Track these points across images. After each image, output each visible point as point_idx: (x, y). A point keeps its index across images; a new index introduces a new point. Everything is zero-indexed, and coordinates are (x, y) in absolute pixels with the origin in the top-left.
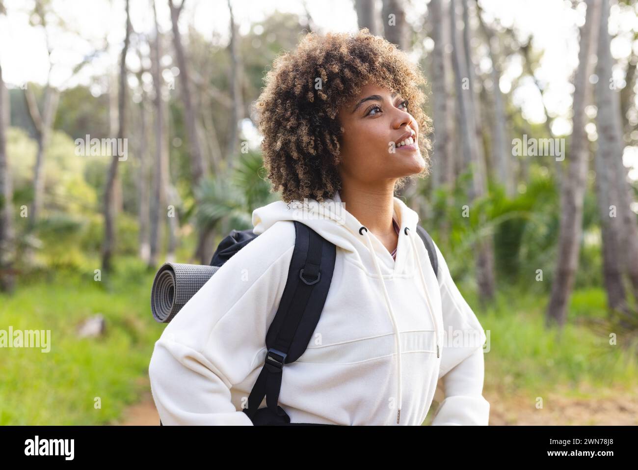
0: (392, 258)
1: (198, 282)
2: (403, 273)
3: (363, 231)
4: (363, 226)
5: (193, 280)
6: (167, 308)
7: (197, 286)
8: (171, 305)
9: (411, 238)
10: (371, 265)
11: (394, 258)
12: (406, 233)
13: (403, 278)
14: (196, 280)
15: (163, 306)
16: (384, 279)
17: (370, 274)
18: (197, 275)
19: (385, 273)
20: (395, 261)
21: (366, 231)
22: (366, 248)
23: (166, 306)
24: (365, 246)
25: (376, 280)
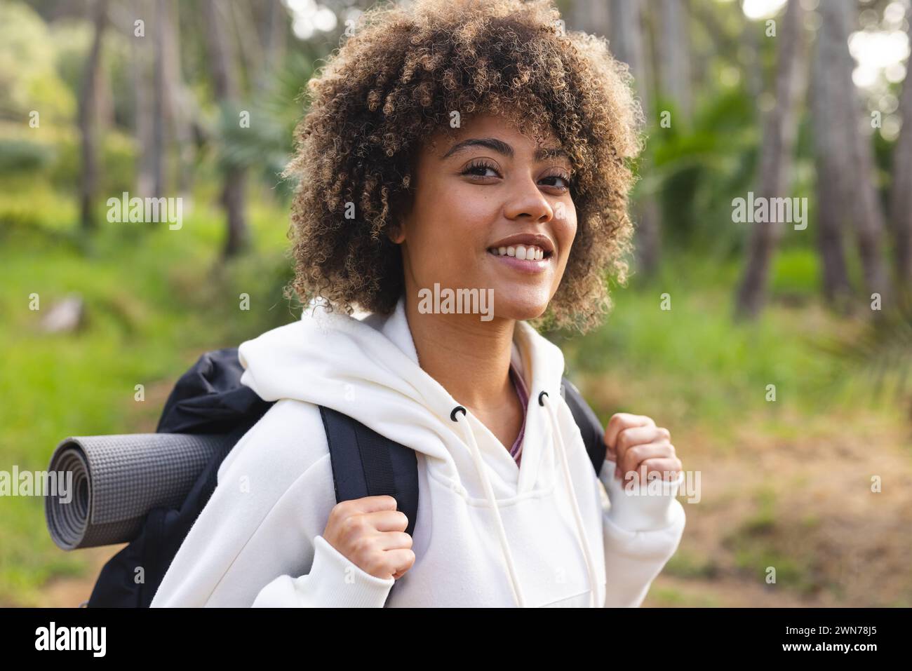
0: (512, 460)
1: (136, 477)
2: (536, 487)
3: (459, 415)
4: (458, 405)
5: (127, 473)
6: (78, 520)
7: (134, 485)
8: (86, 513)
9: (549, 410)
10: (473, 482)
11: (518, 461)
12: (541, 403)
13: (535, 497)
14: (131, 472)
15: (69, 513)
16: (499, 507)
17: (473, 500)
18: (134, 462)
19: (500, 495)
20: (519, 466)
21: (464, 412)
22: (465, 446)
23: (75, 515)
24: (463, 443)
25: (483, 513)
